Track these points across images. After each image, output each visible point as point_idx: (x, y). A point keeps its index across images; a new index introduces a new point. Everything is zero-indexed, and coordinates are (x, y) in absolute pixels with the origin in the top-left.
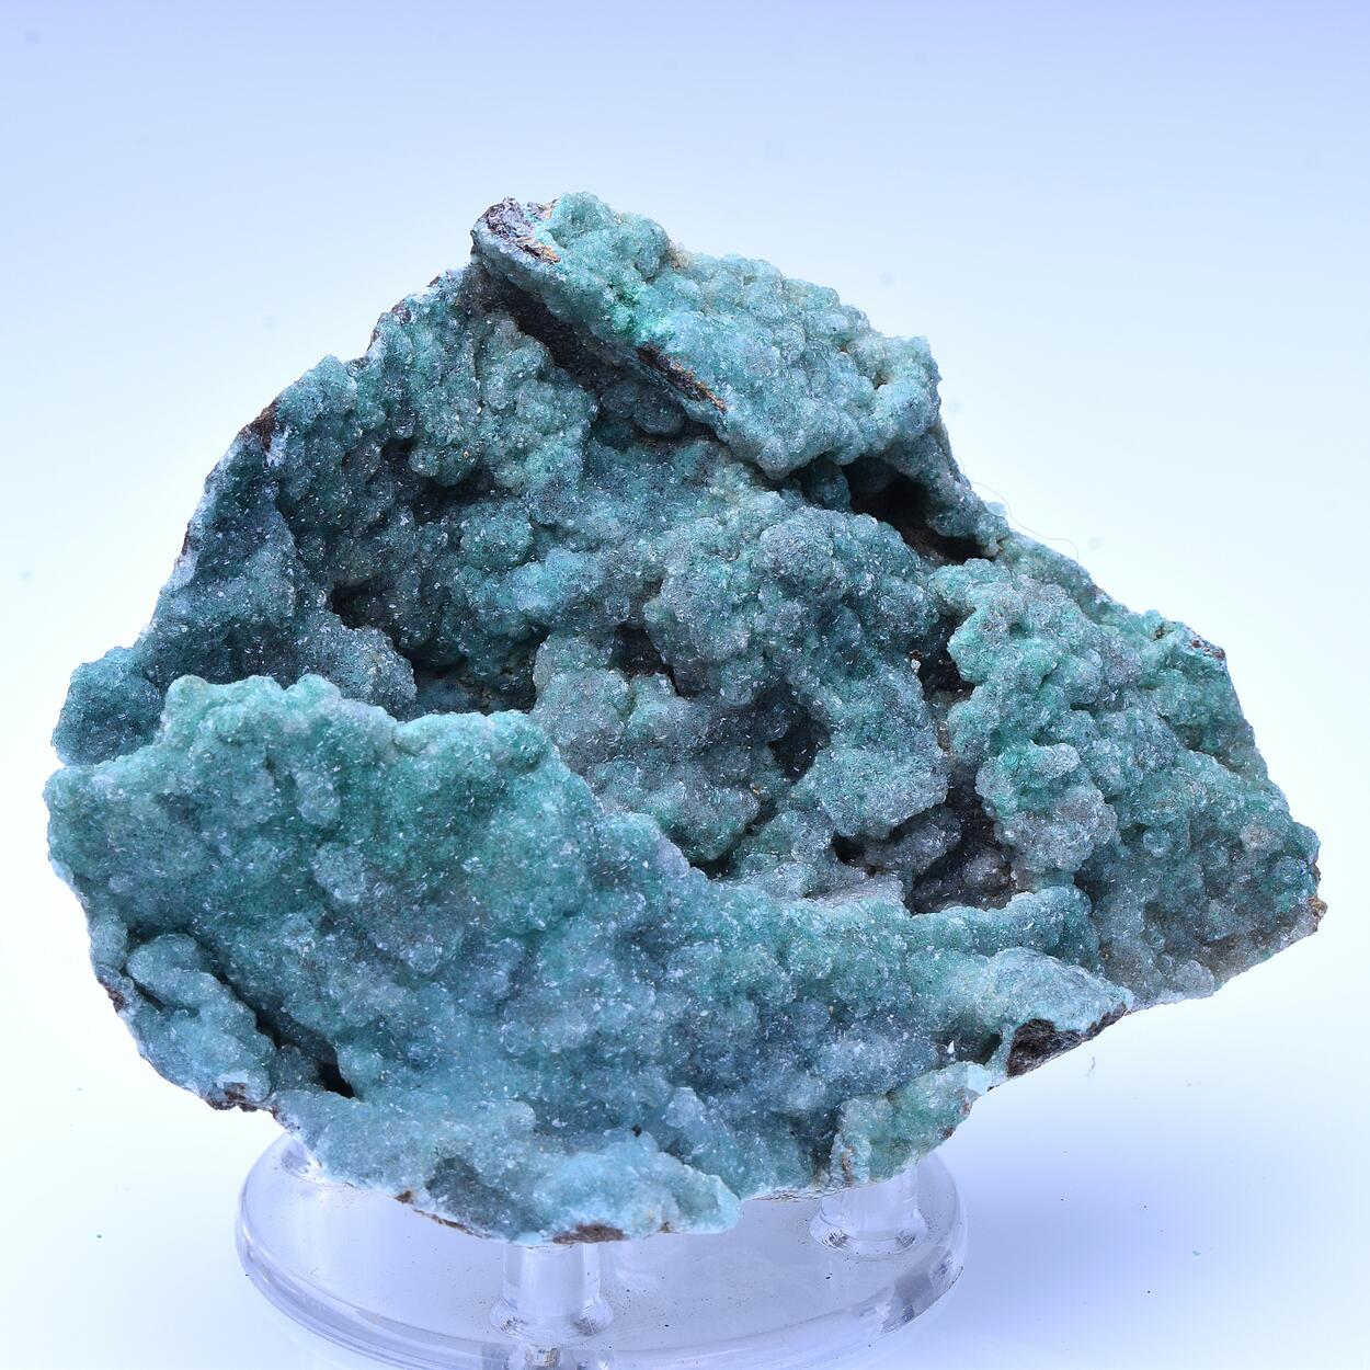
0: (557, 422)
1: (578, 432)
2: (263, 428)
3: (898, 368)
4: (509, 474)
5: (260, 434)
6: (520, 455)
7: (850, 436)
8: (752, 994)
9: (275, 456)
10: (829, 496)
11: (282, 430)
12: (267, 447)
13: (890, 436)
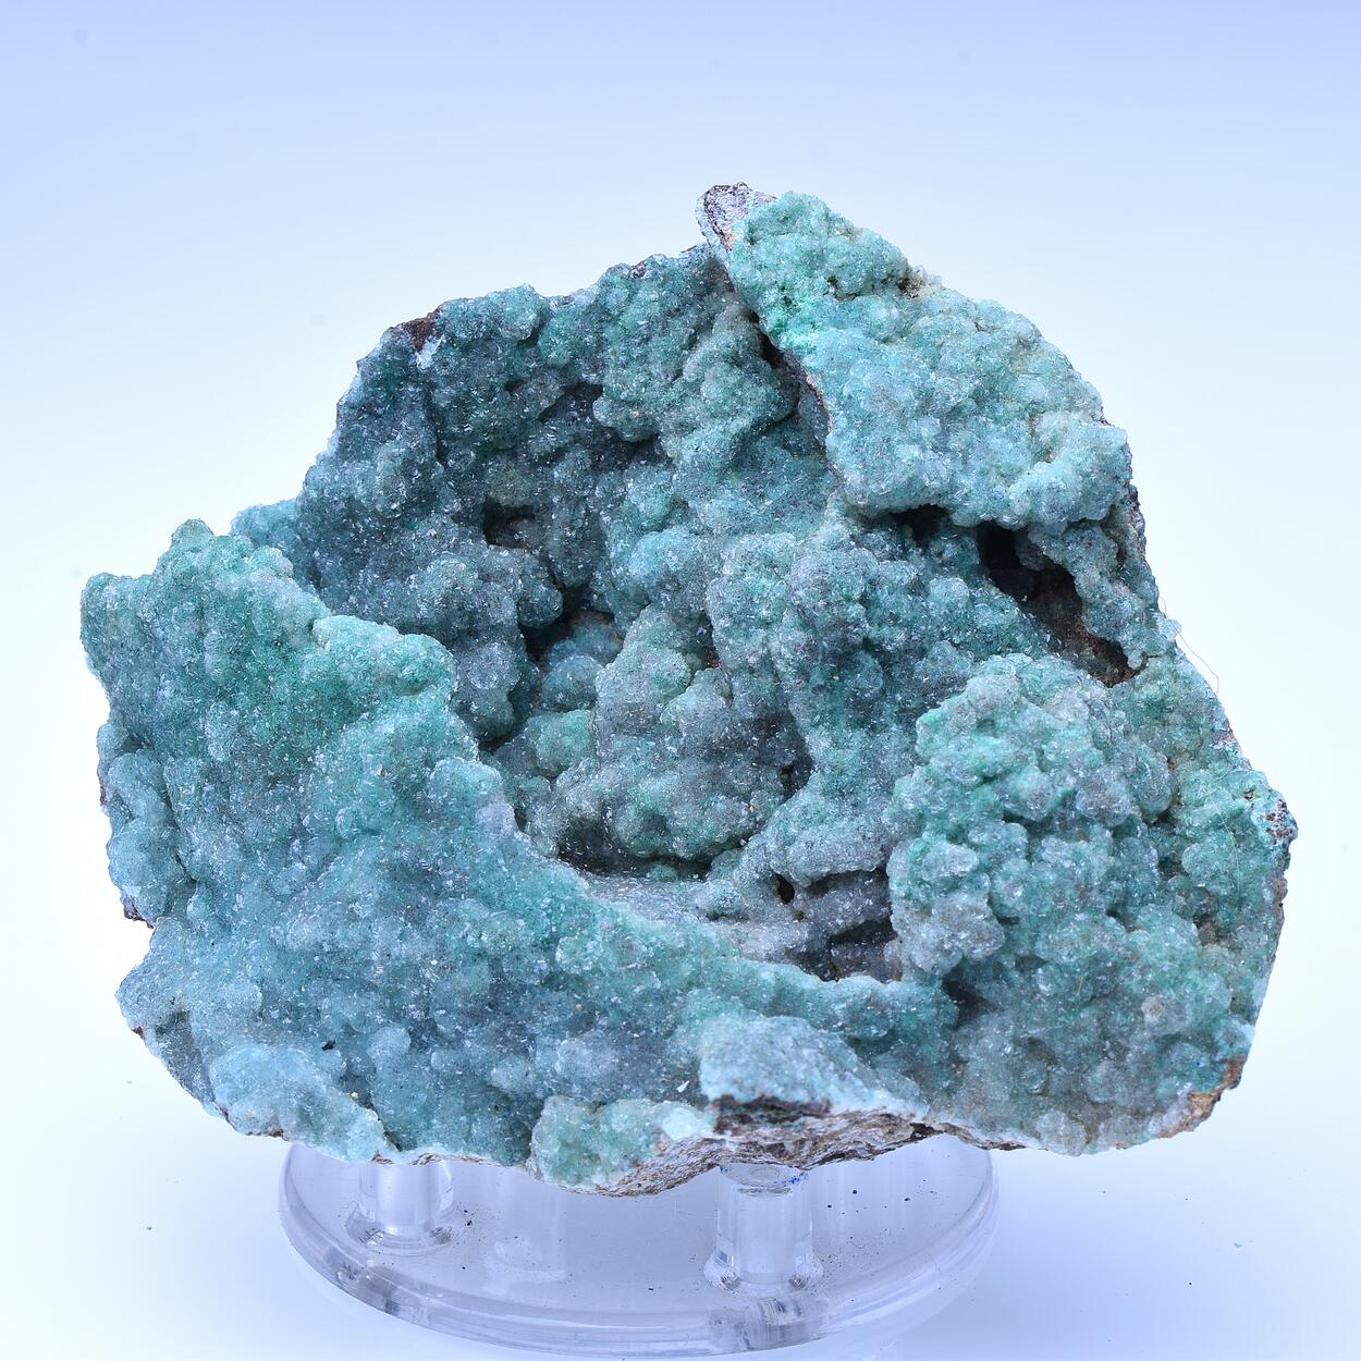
0: (726, 408)
1: (743, 422)
2: (419, 331)
3: (1065, 451)
4: (670, 444)
5: (413, 334)
6: (685, 428)
7: (966, 497)
8: (495, 963)
9: (424, 359)
10: (947, 555)
11: (439, 336)
12: (419, 348)
13: (1018, 510)
